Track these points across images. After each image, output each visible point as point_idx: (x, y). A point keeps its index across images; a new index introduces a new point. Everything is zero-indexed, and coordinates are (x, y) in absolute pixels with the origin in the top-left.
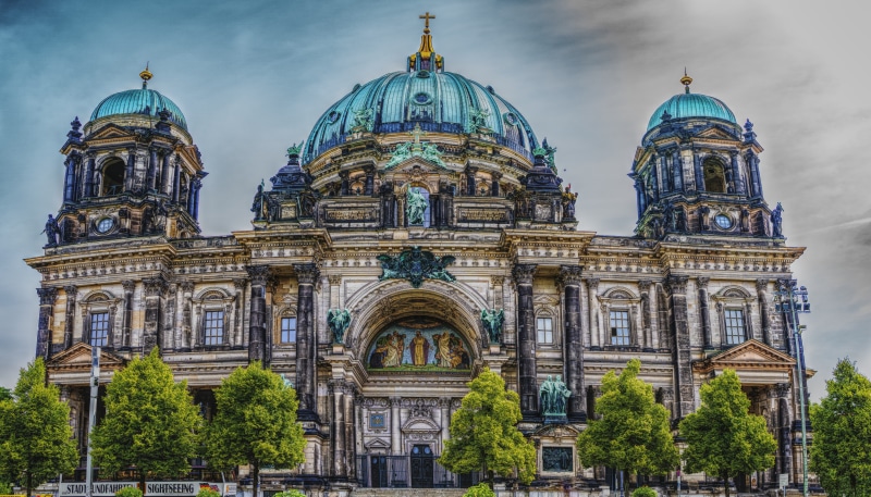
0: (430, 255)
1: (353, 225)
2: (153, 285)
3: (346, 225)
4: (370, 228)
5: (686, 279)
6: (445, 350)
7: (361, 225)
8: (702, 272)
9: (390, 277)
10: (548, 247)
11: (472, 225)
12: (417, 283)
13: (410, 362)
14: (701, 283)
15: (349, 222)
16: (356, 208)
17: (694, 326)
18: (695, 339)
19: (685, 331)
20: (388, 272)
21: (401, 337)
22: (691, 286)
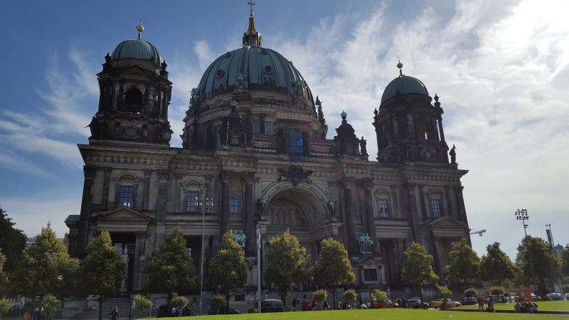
0: (302, 170)
1: (264, 150)
2: (164, 174)
3: (260, 150)
4: (272, 153)
5: (415, 184)
6: (294, 217)
7: (268, 151)
8: (421, 182)
9: (285, 180)
10: (357, 169)
11: (318, 154)
12: (295, 184)
13: (277, 223)
14: (421, 187)
15: (263, 148)
16: (265, 141)
17: (419, 208)
18: (420, 215)
19: (416, 210)
20: (283, 178)
21: (272, 210)
22: (416, 189)
